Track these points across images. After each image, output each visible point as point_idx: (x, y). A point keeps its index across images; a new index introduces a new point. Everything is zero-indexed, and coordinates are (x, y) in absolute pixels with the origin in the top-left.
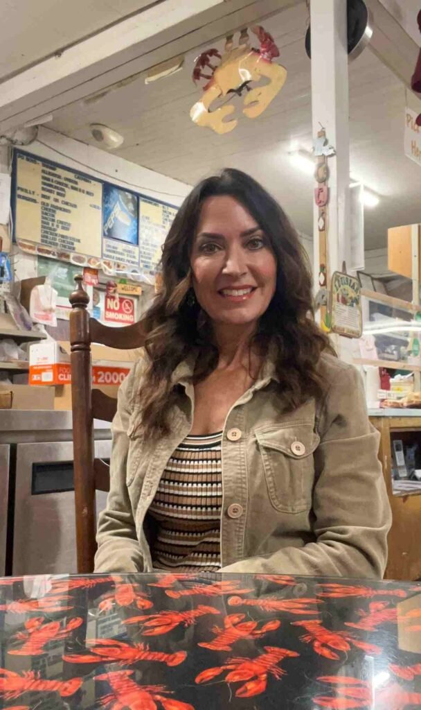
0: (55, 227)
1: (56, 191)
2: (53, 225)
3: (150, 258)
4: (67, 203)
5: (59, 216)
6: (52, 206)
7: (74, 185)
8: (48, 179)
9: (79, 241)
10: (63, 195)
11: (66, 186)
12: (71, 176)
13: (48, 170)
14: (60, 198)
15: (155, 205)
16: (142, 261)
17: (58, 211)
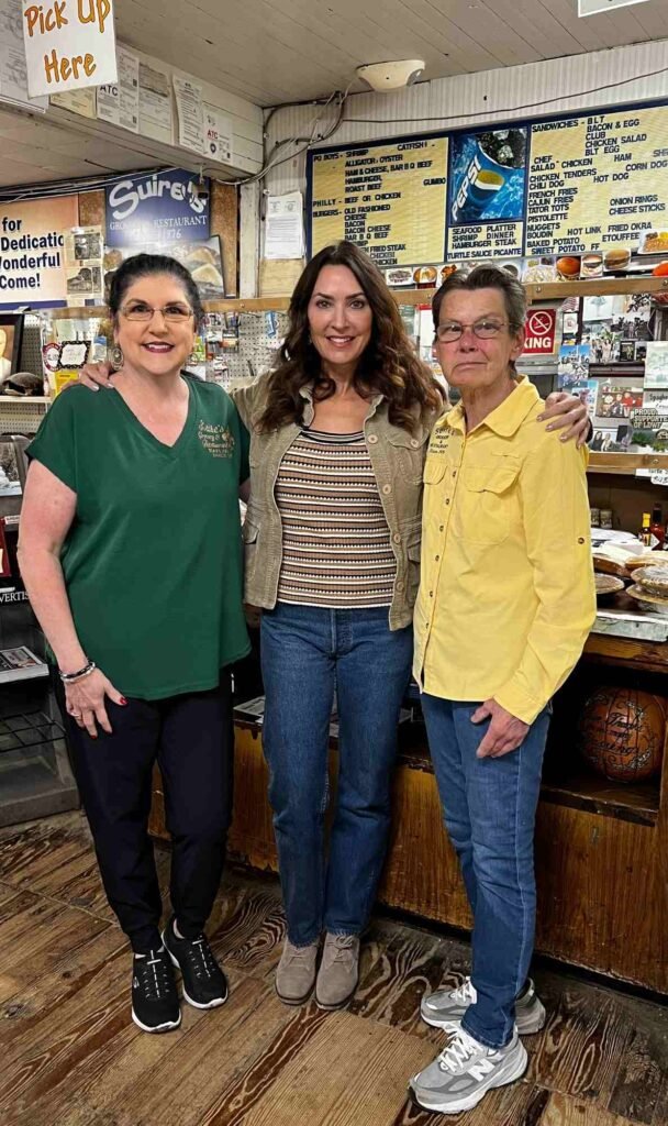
0: (365, 239)
1: (366, 184)
2: (362, 236)
3: (550, 234)
4: (384, 197)
5: (373, 220)
6: (362, 209)
7: (395, 163)
8: (355, 173)
9: (402, 247)
10: (377, 187)
11: (384, 169)
12: (392, 149)
13: (356, 158)
14: (373, 193)
15: (569, 125)
16: (530, 245)
17: (369, 215)
